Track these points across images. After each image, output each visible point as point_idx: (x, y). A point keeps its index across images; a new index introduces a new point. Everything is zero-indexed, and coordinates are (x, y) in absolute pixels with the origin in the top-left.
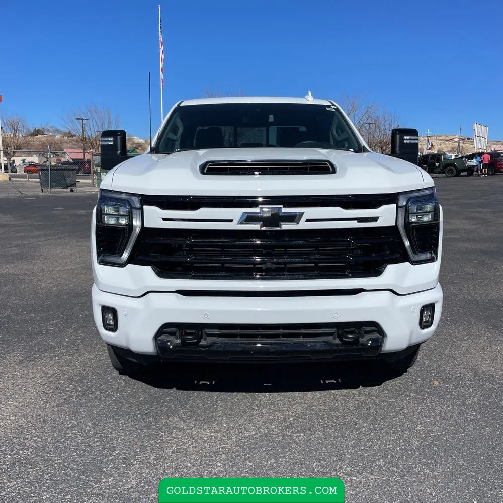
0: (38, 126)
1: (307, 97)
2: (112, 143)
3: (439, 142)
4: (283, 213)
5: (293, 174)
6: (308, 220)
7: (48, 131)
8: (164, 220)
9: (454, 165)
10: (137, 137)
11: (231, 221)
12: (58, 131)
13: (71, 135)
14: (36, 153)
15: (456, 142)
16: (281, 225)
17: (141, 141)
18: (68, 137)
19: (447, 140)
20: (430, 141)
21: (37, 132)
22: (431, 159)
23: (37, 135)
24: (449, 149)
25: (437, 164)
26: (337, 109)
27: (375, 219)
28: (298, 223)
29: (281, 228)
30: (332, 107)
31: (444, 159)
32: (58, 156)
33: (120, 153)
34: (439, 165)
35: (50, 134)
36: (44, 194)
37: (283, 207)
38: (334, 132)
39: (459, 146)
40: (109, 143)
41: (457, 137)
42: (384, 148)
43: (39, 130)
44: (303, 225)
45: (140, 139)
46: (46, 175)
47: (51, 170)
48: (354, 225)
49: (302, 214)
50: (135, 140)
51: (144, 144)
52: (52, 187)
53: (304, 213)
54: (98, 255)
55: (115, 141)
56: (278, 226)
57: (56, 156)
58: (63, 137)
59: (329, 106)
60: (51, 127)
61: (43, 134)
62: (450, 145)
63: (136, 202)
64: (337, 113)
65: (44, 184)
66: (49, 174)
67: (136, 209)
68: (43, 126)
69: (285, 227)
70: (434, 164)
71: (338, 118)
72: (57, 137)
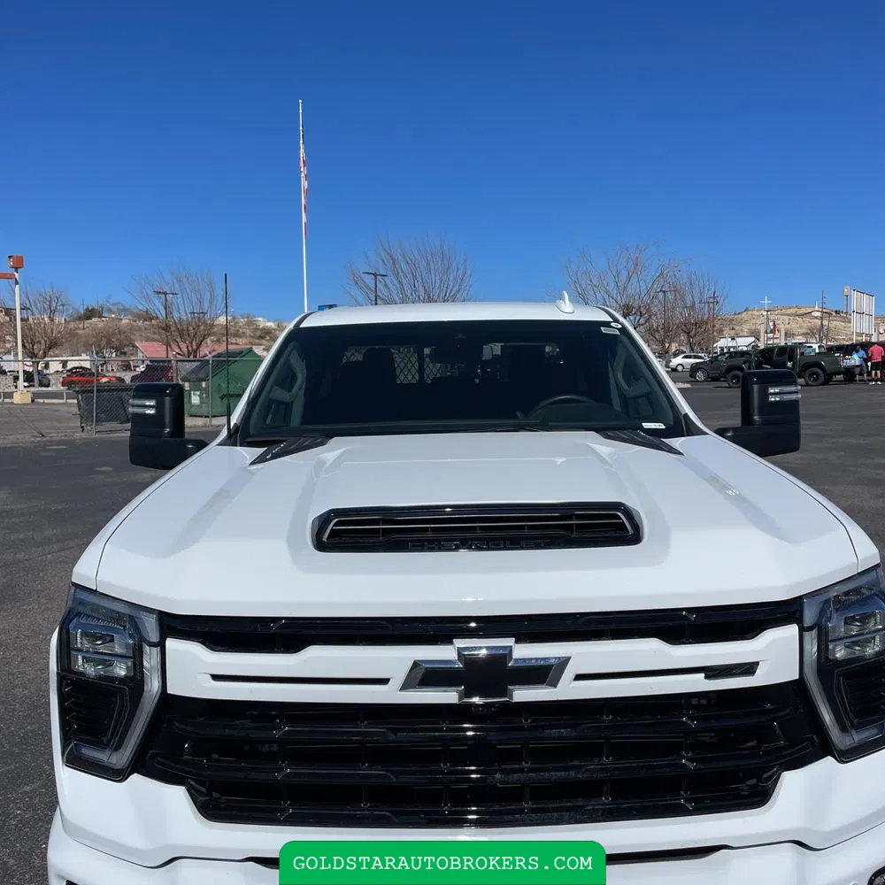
0: (93, 303)
1: (560, 302)
2: (151, 412)
3: (786, 318)
4: (517, 660)
5: (538, 547)
6: (579, 677)
7: (110, 311)
8: (216, 677)
9: (821, 367)
10: (263, 318)
11: (384, 681)
12: (125, 310)
13: (148, 317)
14: (87, 349)
15: (816, 318)
16: (512, 691)
17: (271, 325)
18: (145, 320)
19: (799, 315)
20: (771, 317)
21: (90, 314)
22: (778, 355)
23: (90, 318)
24: (804, 331)
25: (789, 364)
26: (623, 330)
27: (749, 669)
28: (555, 687)
29: (511, 697)
30: (613, 324)
31: (802, 354)
32: (125, 353)
33: (169, 432)
34: (793, 365)
35: (113, 316)
36: (84, 435)
37: (516, 642)
38: (620, 376)
39: (822, 324)
40: (148, 412)
41: (817, 308)
42: (692, 333)
43: (93, 309)
44: (567, 690)
45: (269, 321)
46: (88, 402)
47: (97, 390)
48: (698, 683)
49: (564, 662)
50: (258, 323)
51: (275, 330)
52: (99, 421)
53: (569, 658)
54: (65, 742)
55: (159, 407)
56: (505, 693)
57: (121, 353)
58: (135, 321)
59: (607, 324)
60: (114, 304)
61: (101, 316)
62: (806, 323)
63: (151, 629)
64: (623, 337)
65: (85, 416)
66: (95, 401)
67: (152, 645)
68: (100, 303)
69: (522, 695)
70: (785, 364)
71: (625, 347)
72: (124, 321)
